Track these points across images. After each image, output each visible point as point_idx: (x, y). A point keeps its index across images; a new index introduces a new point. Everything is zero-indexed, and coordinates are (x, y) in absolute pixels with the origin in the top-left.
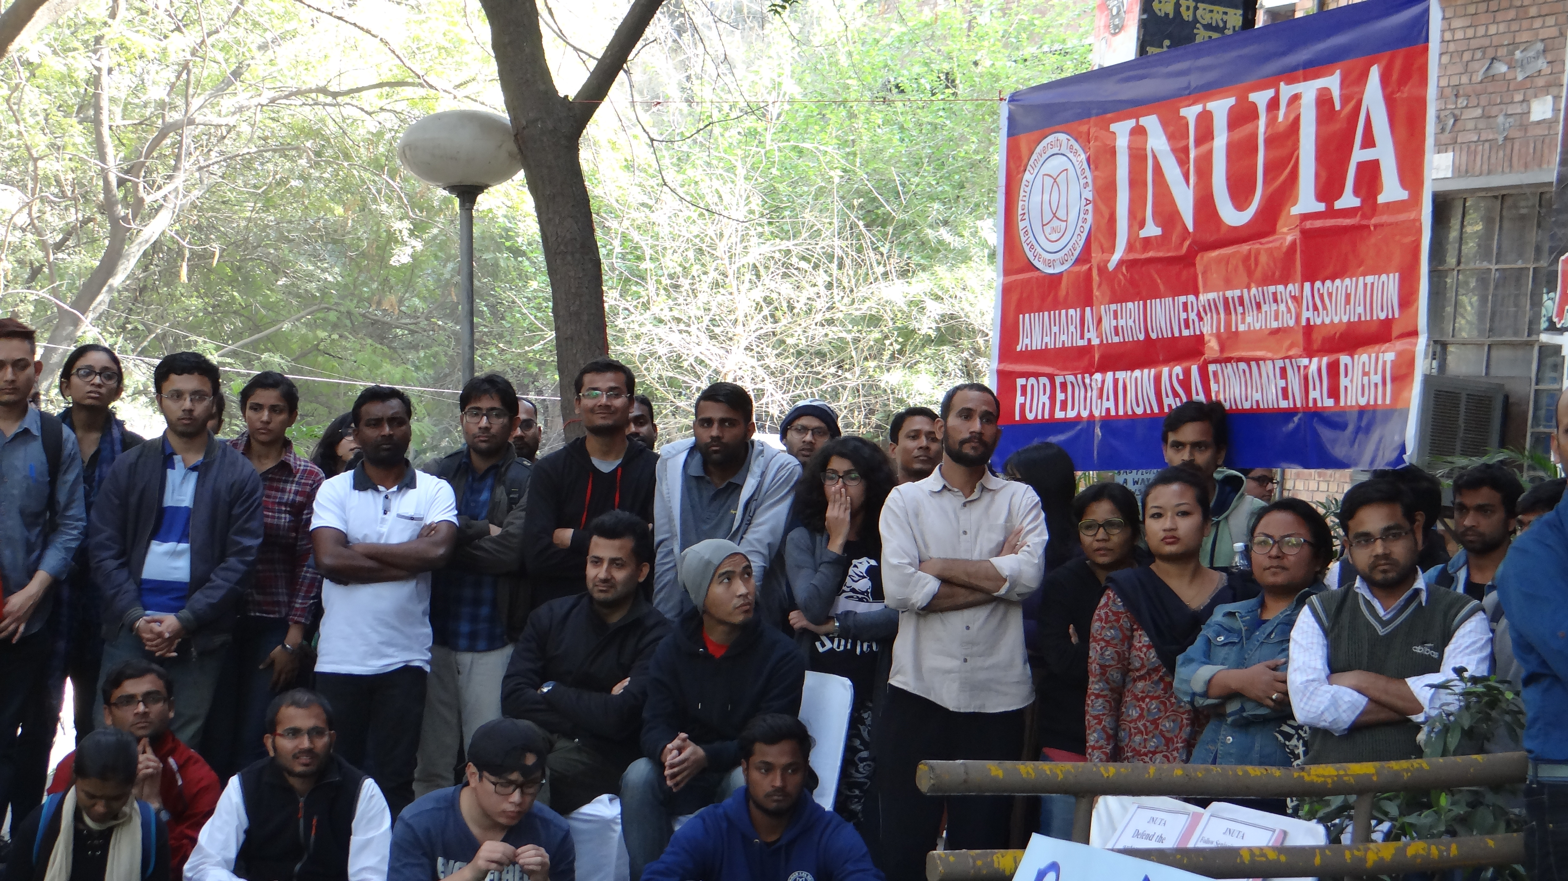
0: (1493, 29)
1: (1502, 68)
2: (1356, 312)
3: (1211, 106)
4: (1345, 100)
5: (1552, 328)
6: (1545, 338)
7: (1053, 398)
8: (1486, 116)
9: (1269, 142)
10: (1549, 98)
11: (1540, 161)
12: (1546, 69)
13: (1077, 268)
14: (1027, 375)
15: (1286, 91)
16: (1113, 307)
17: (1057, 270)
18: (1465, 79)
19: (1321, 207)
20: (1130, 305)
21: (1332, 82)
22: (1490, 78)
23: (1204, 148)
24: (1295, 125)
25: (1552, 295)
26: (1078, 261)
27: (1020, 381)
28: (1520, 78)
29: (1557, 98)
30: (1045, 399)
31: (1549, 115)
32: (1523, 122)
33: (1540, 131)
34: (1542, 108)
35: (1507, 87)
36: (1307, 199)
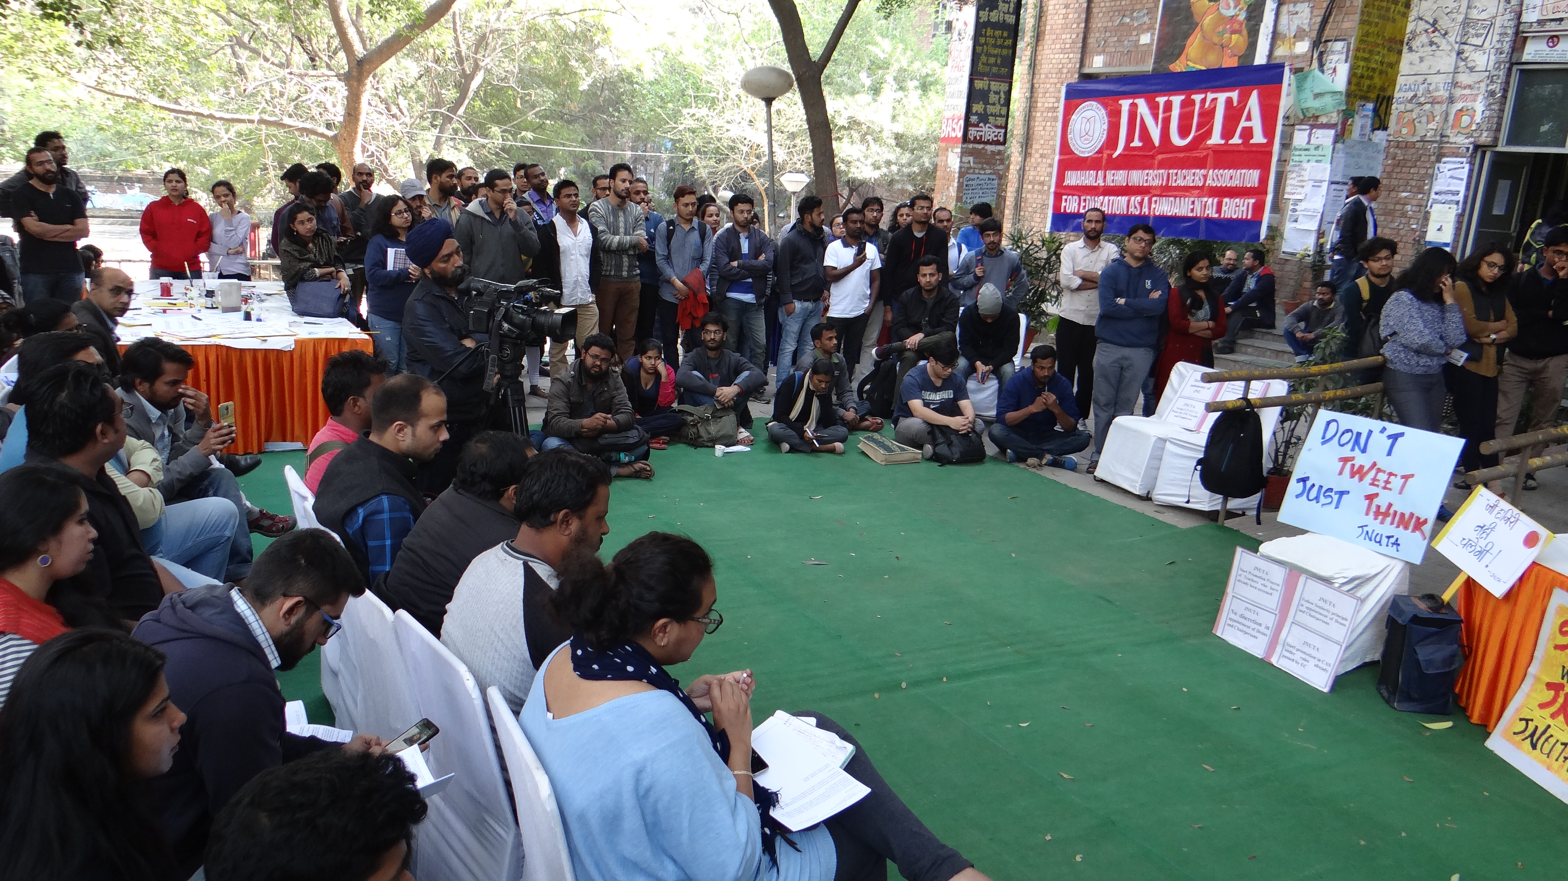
0: (1124, 2)
1: (1128, 20)
2: (1236, 183)
3: (1171, 98)
4: (1239, 102)
7: (1079, 204)
8: (1119, 41)
9: (1200, 115)
10: (1149, 34)
11: (1143, 61)
12: (1148, 21)
13: (1096, 156)
14: (1068, 195)
15: (1210, 96)
16: (1113, 172)
17: (1086, 155)
18: (1110, 24)
19: (1223, 142)
20: (1121, 172)
21: (1235, 95)
22: (1121, 24)
23: (1166, 115)
24: (1214, 109)
26: (1097, 153)
27: (1064, 197)
28: (1136, 25)
29: (1153, 35)
30: (1076, 205)
31: (1148, 41)
32: (1137, 44)
33: (1143, 49)
34: (1145, 39)
35: (1130, 28)
36: (1216, 139)
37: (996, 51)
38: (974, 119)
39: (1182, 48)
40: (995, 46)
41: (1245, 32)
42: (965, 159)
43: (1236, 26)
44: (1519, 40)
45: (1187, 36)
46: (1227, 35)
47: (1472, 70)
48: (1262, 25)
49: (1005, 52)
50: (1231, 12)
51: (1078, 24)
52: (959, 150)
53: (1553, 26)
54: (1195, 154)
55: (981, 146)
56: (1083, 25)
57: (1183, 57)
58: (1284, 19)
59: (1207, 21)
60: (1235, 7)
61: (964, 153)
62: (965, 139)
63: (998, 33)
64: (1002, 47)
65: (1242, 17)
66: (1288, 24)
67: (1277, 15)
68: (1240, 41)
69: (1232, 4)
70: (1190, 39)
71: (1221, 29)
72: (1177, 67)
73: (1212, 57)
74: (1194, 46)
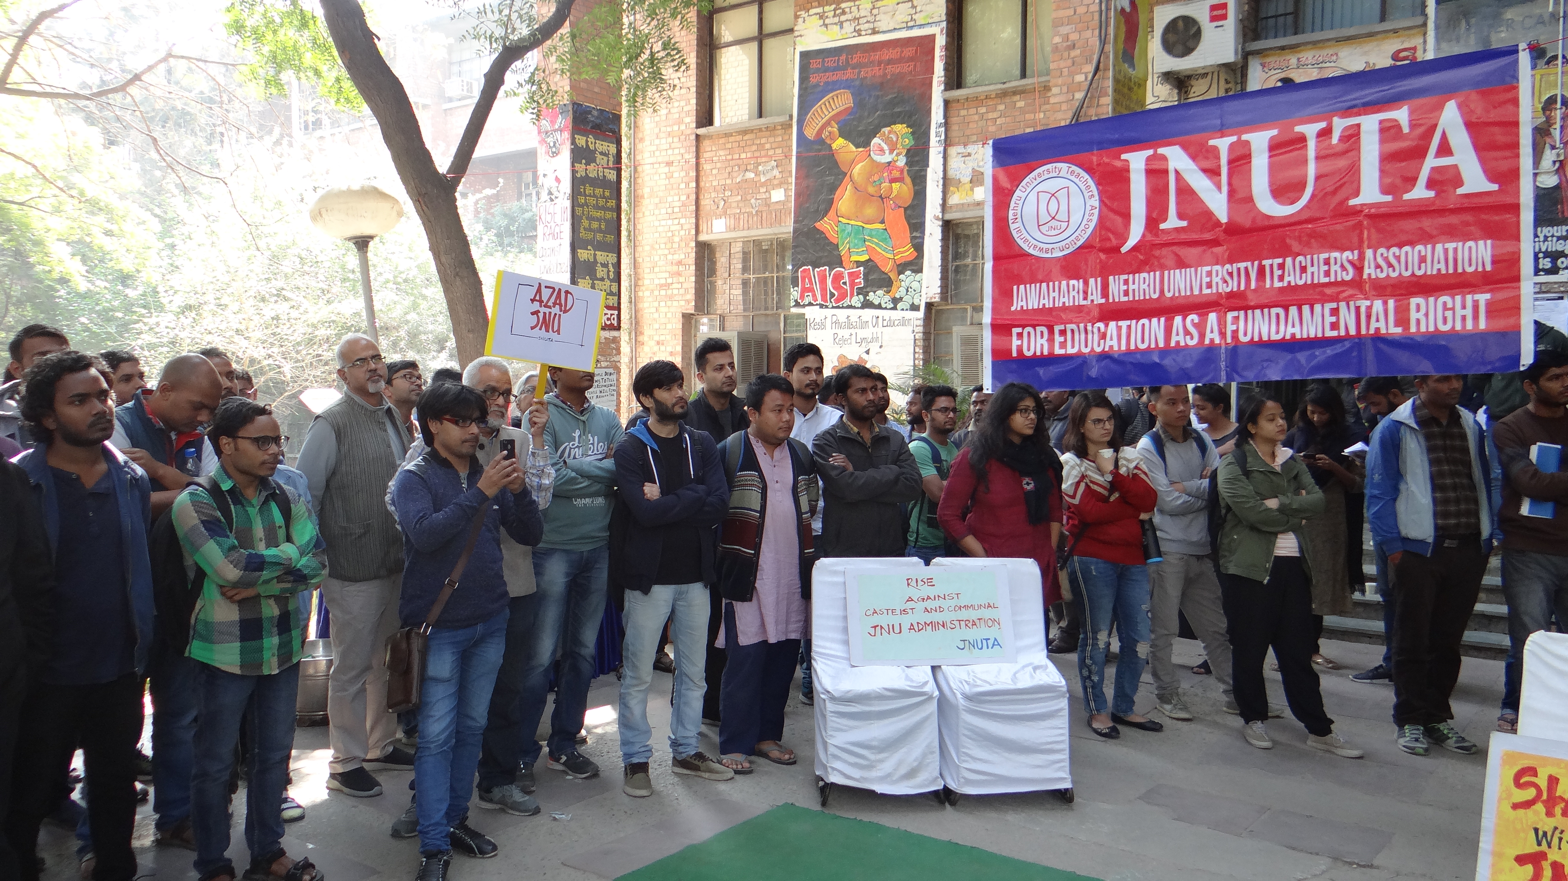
0: (743, 156)
1: (752, 175)
2: (1434, 268)
3: (1248, 137)
4: (1415, 125)
5: (797, 304)
6: (794, 310)
7: (1051, 340)
8: (744, 200)
9: (1321, 158)
10: (782, 190)
11: (779, 222)
12: (778, 175)
13: (1079, 253)
14: (1024, 326)
15: (1342, 122)
16: (1124, 277)
18: (729, 182)
19: (1386, 198)
20: (1144, 275)
21: (1401, 114)
22: (744, 181)
25: (796, 288)
26: (1081, 248)
27: (1016, 330)
28: (763, 180)
29: (788, 190)
30: (1044, 341)
31: (783, 198)
32: (767, 202)
33: (778, 207)
34: (778, 195)
35: (756, 185)
37: (599, 214)
40: (597, 207)
41: (908, 180)
43: (896, 174)
45: (833, 188)
46: (886, 184)
48: (929, 170)
49: (609, 215)
51: (687, 184)
56: (694, 185)
57: (832, 213)
58: (955, 163)
63: (599, 191)
64: (604, 208)
65: (902, 162)
66: (960, 168)
67: (945, 158)
68: (902, 190)
69: (885, 147)
70: (838, 192)
71: (876, 178)
72: (826, 225)
73: (870, 211)
74: (845, 200)
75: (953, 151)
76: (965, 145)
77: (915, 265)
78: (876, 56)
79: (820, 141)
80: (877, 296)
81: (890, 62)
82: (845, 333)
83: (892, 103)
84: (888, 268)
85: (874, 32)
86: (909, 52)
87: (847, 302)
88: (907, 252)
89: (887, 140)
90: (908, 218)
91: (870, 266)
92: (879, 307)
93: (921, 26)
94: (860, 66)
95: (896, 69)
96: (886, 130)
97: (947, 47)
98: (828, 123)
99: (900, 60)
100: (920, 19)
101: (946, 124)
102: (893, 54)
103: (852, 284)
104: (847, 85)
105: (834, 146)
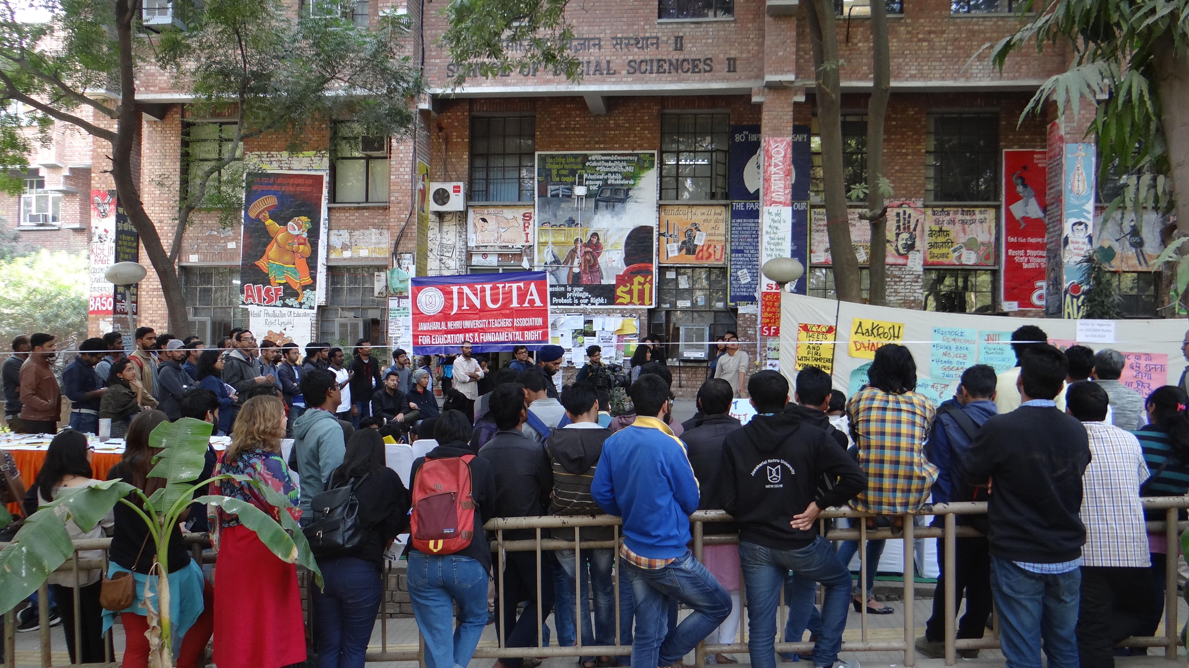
0: (210, 222)
1: (216, 233)
2: (530, 324)
3: (484, 286)
4: (524, 288)
5: (243, 303)
7: (431, 340)
8: (210, 246)
9: (503, 294)
10: (235, 243)
11: (233, 259)
12: (233, 235)
13: (438, 315)
14: (423, 335)
15: (508, 285)
16: (453, 322)
17: (431, 314)
18: (200, 235)
19: (519, 306)
20: (458, 322)
21: (521, 285)
22: (209, 235)
23: (483, 294)
24: (511, 291)
25: (243, 295)
27: (420, 337)
28: (222, 236)
30: (428, 340)
31: (235, 247)
32: (225, 248)
33: (233, 251)
34: (232, 245)
35: (218, 239)
36: (515, 304)
37: (128, 250)
38: (119, 297)
39: (264, 252)
40: (128, 247)
41: (308, 244)
42: (116, 326)
43: (302, 241)
44: (469, 255)
45: (266, 245)
46: (296, 246)
47: (448, 268)
48: (320, 241)
49: (134, 251)
50: (297, 232)
52: (111, 319)
53: (483, 249)
54: (503, 312)
55: (124, 316)
57: (265, 257)
58: (333, 239)
59: (280, 237)
60: (299, 230)
61: (115, 321)
62: (115, 311)
63: (129, 238)
64: (131, 247)
65: (305, 235)
66: (335, 241)
67: (328, 236)
68: (305, 249)
69: (296, 228)
70: (269, 247)
71: (290, 242)
72: (261, 263)
73: (287, 258)
74: (272, 251)
75: (332, 232)
76: (339, 230)
77: (312, 287)
78: (291, 181)
79: (258, 220)
80: (290, 301)
81: (298, 185)
82: (272, 319)
83: (301, 205)
84: (297, 287)
85: (290, 169)
86: (310, 182)
87: (273, 303)
88: (308, 280)
89: (297, 224)
90: (308, 263)
91: (287, 286)
92: (292, 307)
93: (315, 170)
94: (282, 185)
95: (303, 189)
96: (296, 218)
97: (329, 183)
98: (263, 211)
99: (304, 185)
100: (315, 166)
101: (329, 219)
102: (300, 181)
103: (276, 295)
104: (274, 193)
105: (267, 223)
